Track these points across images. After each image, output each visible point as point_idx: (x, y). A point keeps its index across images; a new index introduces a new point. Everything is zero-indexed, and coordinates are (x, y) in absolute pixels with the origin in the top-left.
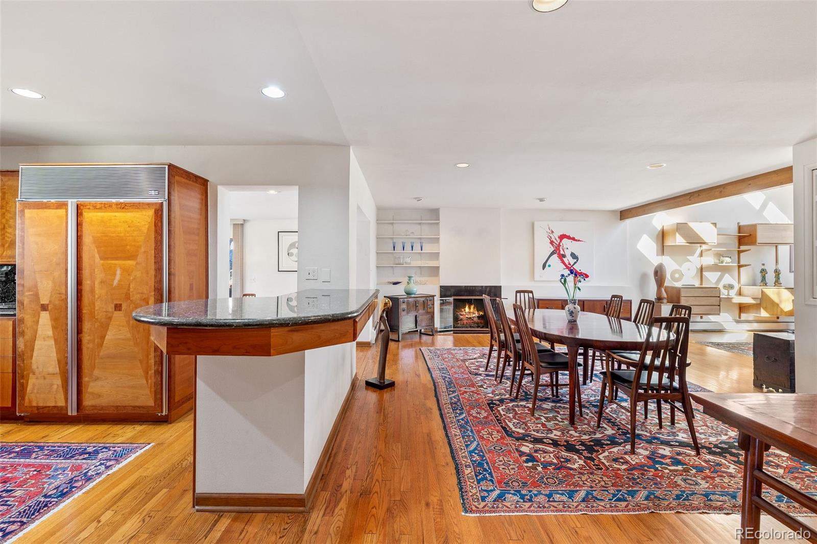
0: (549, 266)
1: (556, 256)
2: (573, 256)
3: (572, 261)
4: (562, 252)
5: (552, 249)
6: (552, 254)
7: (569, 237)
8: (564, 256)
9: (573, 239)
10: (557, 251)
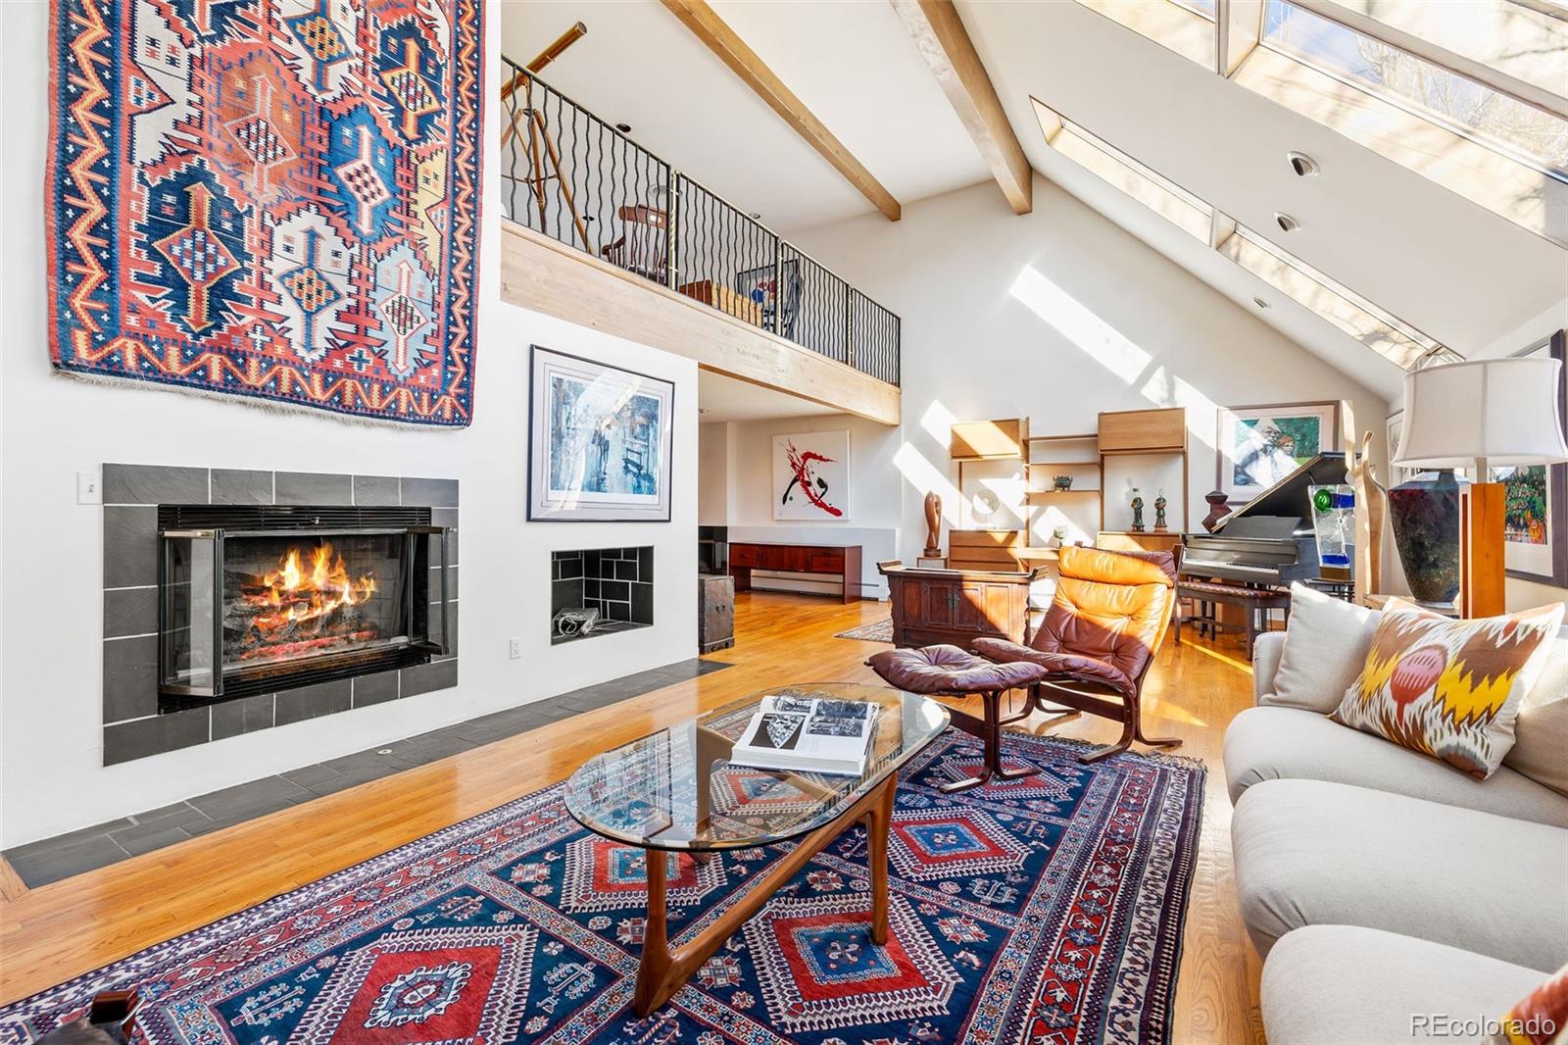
0: (791, 499)
1: (798, 483)
2: (821, 484)
3: (820, 491)
4: (806, 479)
5: (795, 474)
6: (794, 481)
7: (815, 456)
8: (809, 484)
9: (821, 458)
10: (800, 478)
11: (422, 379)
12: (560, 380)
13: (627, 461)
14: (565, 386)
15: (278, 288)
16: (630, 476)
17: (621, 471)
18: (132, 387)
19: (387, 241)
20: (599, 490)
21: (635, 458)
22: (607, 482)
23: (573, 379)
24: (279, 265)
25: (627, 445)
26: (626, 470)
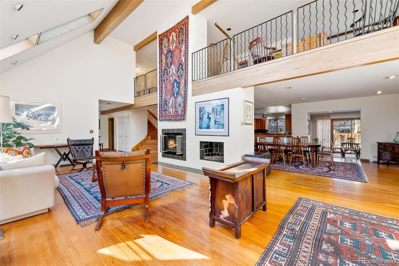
11: (182, 114)
12: (200, 107)
13: (215, 121)
14: (201, 108)
15: (170, 108)
16: (216, 125)
17: (214, 124)
18: (163, 122)
19: (178, 96)
20: (209, 129)
21: (218, 120)
22: (211, 127)
23: (202, 106)
24: (170, 105)
25: (215, 117)
26: (215, 123)
